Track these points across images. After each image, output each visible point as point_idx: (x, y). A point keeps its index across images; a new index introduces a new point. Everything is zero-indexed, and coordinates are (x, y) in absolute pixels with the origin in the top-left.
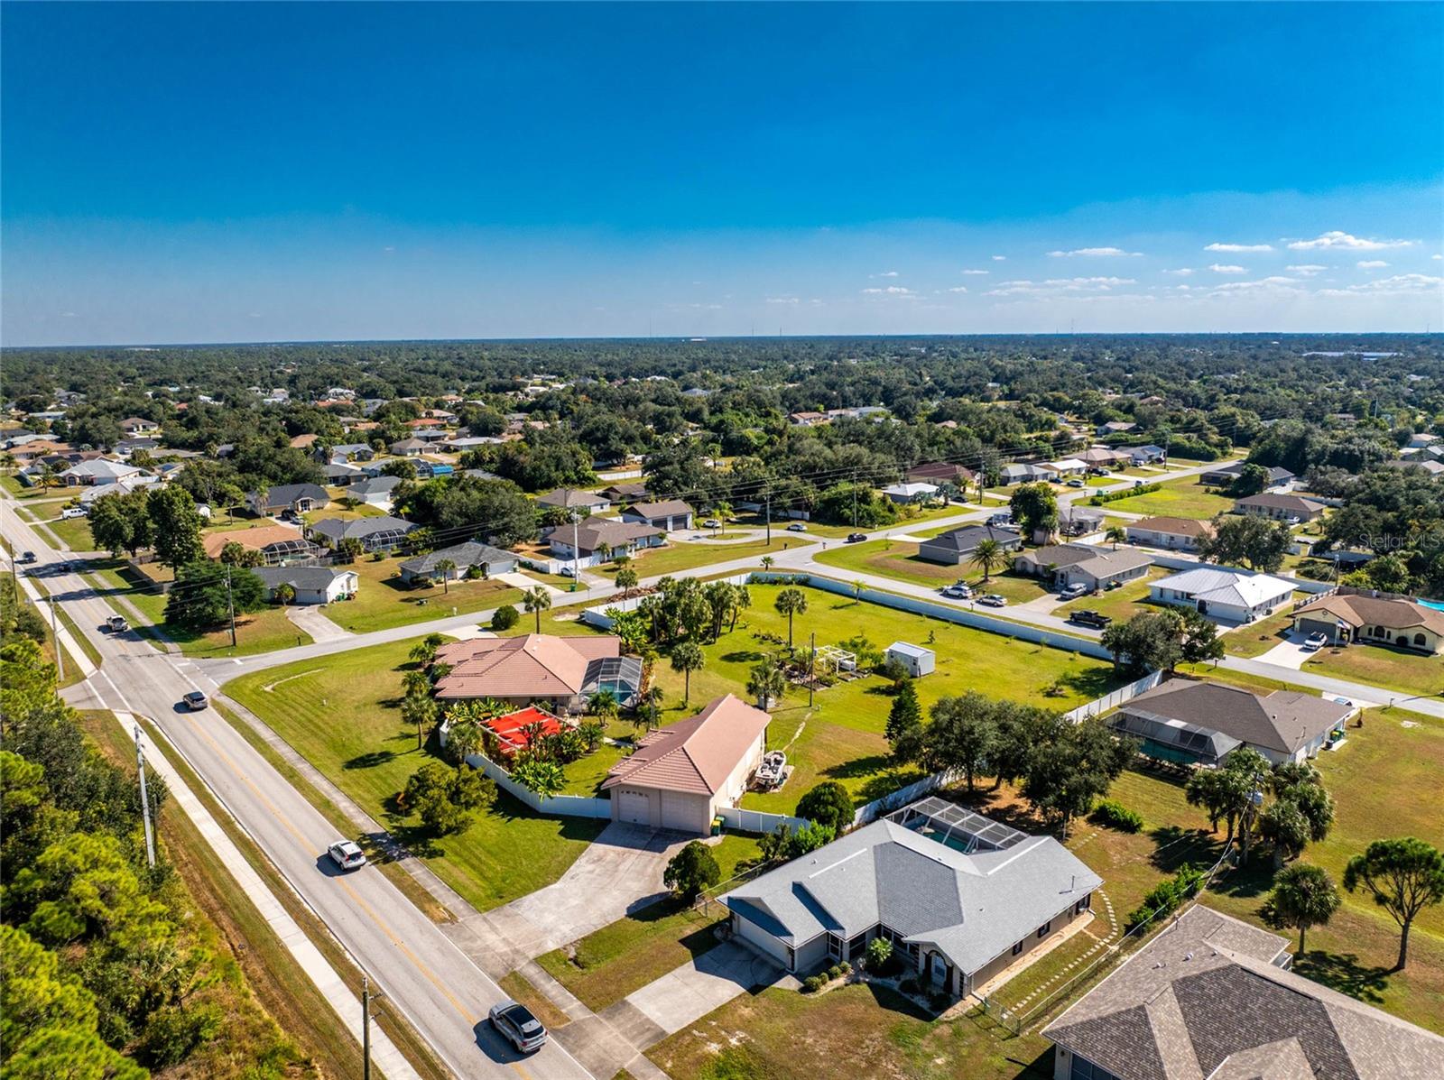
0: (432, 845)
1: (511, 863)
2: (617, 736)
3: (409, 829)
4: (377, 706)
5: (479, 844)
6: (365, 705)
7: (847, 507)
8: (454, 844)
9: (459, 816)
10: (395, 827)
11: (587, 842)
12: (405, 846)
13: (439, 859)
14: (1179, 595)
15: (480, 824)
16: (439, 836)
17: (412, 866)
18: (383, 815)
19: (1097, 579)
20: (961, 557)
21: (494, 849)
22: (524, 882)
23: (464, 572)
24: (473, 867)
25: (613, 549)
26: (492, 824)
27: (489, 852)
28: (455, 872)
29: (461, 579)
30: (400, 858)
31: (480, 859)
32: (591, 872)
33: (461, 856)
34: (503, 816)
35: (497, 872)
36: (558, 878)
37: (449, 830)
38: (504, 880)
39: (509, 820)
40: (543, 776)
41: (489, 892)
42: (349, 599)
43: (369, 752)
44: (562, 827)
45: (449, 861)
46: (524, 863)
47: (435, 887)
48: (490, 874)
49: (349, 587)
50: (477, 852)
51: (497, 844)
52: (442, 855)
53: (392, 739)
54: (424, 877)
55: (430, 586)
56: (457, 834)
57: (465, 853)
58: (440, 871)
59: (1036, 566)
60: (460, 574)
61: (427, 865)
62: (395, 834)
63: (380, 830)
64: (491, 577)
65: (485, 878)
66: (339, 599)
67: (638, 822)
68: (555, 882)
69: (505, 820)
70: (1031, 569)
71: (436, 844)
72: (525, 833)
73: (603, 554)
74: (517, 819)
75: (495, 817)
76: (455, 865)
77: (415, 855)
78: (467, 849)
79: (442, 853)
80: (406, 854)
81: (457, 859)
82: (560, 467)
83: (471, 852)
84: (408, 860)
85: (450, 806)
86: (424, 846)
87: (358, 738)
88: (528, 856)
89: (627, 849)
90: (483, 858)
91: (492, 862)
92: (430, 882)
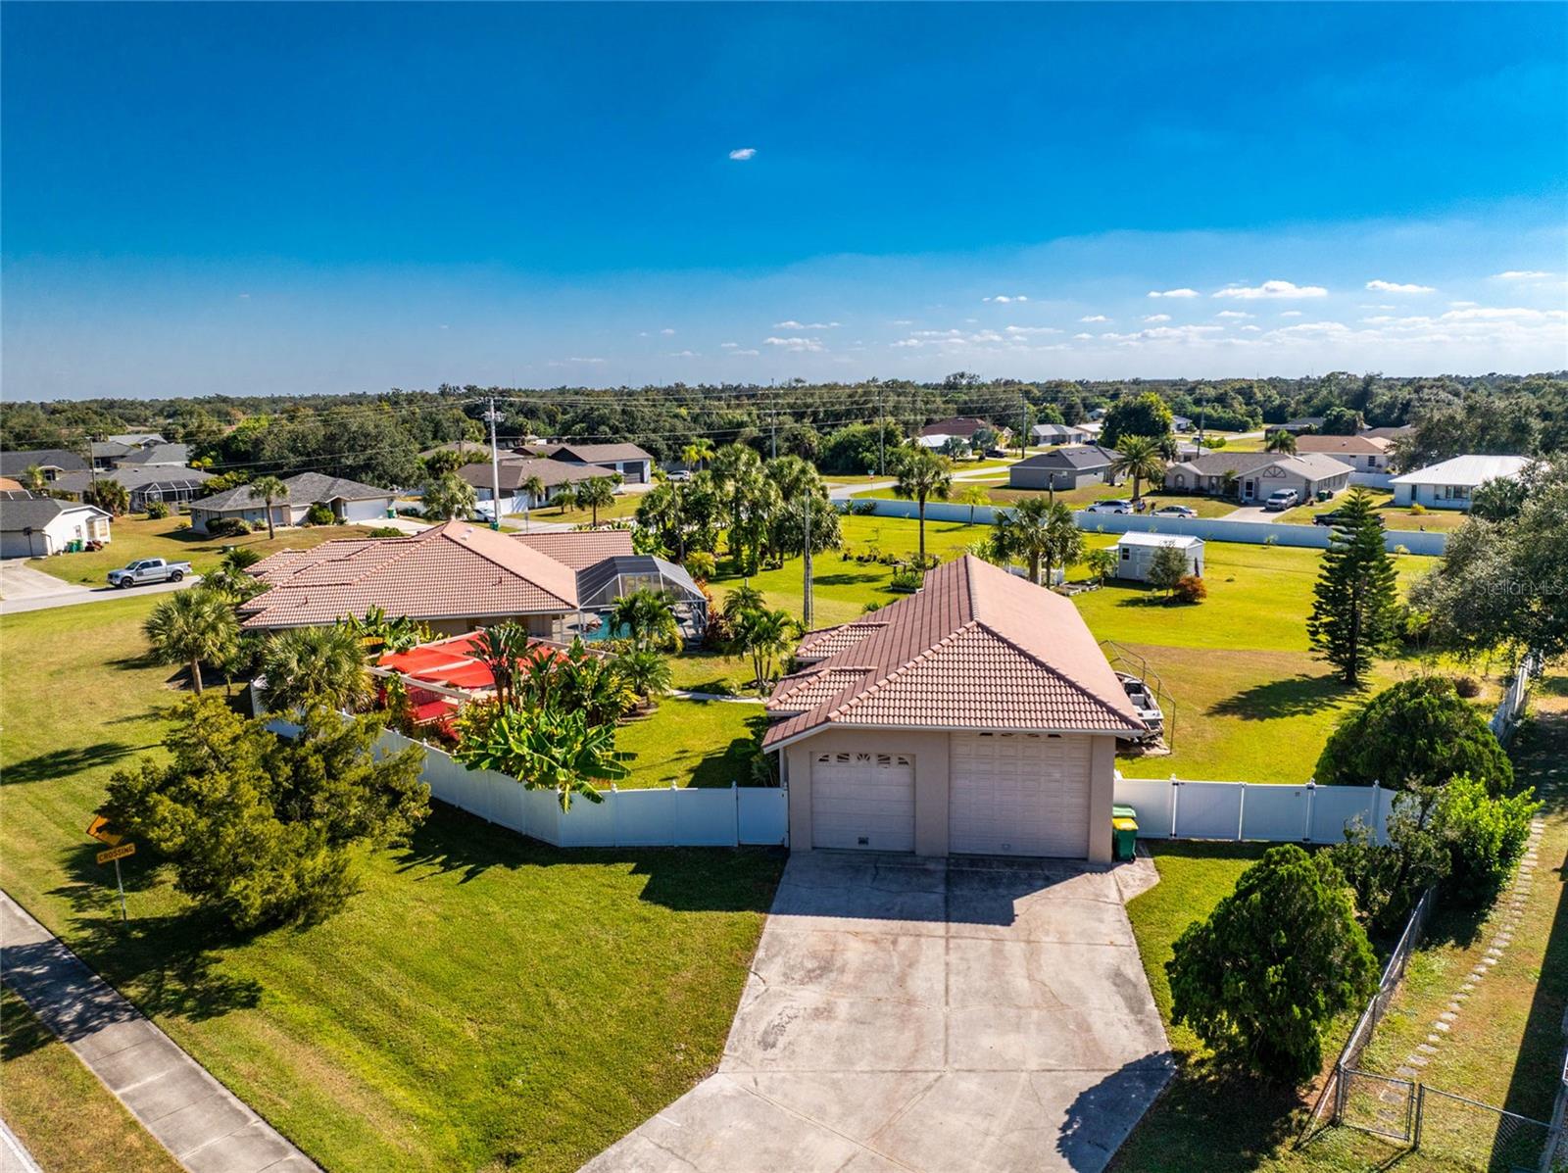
0: (214, 970)
1: (515, 1010)
2: (686, 684)
3: (141, 924)
4: (107, 669)
5: (385, 953)
6: (75, 669)
7: (868, 450)
8: (294, 961)
9: (308, 863)
10: (87, 924)
11: (751, 916)
12: (115, 982)
13: (240, 1021)
14: (1442, 493)
15: (381, 894)
16: (241, 937)
17: (128, 1059)
18: (60, 891)
19: (1308, 482)
20: (1079, 479)
21: (442, 967)
22: (584, 1080)
23: (304, 513)
24: (371, 1036)
25: (547, 488)
26: (416, 888)
27: (422, 976)
28: (305, 1065)
29: (298, 524)
30: (84, 1026)
31: (394, 1009)
32: (823, 1013)
33: (322, 1000)
34: (447, 866)
35: (468, 1048)
36: (715, 1051)
37: (275, 918)
38: (500, 1079)
39: (470, 875)
40: (561, 743)
41: (451, 1139)
42: (90, 548)
43: (61, 748)
44: (645, 879)
45: (279, 1023)
46: (562, 1005)
47: (216, 1141)
48: (439, 1060)
49: (92, 533)
50: (379, 981)
51: (447, 948)
52: (251, 1002)
53: (129, 719)
54: (174, 1097)
55: (245, 533)
56: (305, 927)
57: (338, 990)
58: (243, 1067)
59: (1198, 477)
60: (296, 516)
61: (192, 1047)
62: (85, 943)
63: (35, 936)
64: (351, 523)
65: (422, 1077)
66: (69, 549)
67: (873, 845)
68: (712, 1068)
69: (458, 874)
70: (1191, 484)
71: (230, 965)
72: (532, 907)
73: (532, 494)
74: (497, 871)
75: (422, 870)
76: (301, 1034)
77: (142, 1010)
78: (342, 973)
79: (249, 997)
80: (111, 1013)
81: (307, 1013)
82: (440, 434)
83: (359, 983)
84: (117, 1035)
85: (275, 827)
86: (185, 977)
87: (40, 724)
88: (571, 979)
89: (895, 925)
90: (406, 1001)
91: (441, 1014)
92: (196, 1117)
